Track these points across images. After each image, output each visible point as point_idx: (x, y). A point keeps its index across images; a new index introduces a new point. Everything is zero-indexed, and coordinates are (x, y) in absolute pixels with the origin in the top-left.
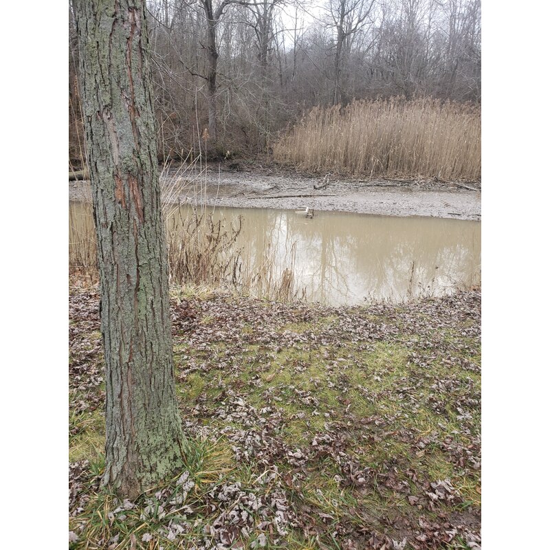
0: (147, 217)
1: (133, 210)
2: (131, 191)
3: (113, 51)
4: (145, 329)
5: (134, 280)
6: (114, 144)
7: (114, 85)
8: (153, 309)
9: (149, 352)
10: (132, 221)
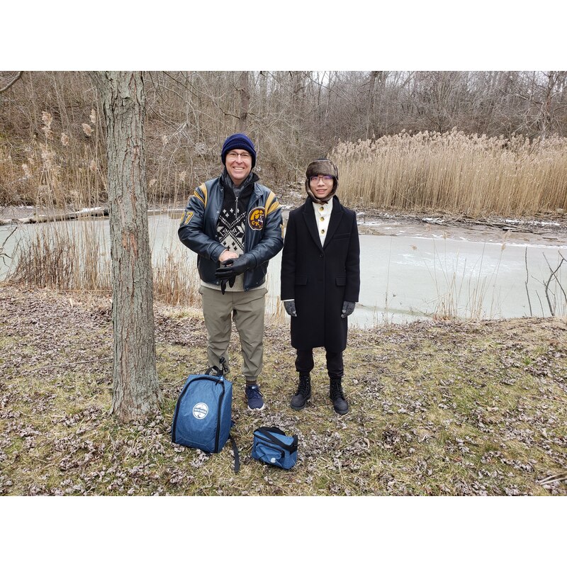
1: (132, 251)
2: (132, 241)
3: (125, 168)
4: (136, 320)
5: (131, 290)
6: (123, 216)
7: (124, 186)
8: (142, 308)
9: (138, 334)
10: (131, 258)
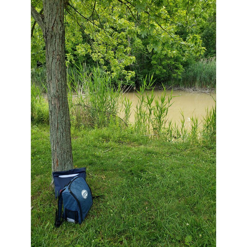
0: (61, 109)
1: (56, 107)
2: (56, 102)
4: (60, 141)
5: (56, 126)
8: (63, 135)
9: (61, 148)
10: (56, 110)
